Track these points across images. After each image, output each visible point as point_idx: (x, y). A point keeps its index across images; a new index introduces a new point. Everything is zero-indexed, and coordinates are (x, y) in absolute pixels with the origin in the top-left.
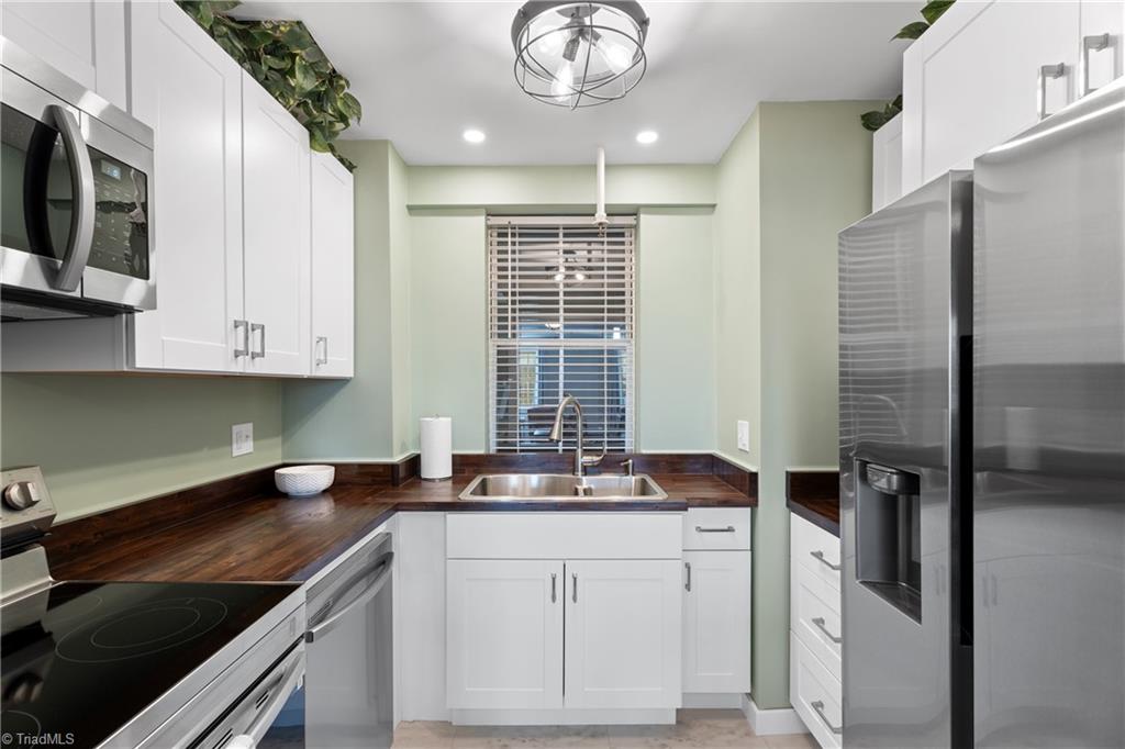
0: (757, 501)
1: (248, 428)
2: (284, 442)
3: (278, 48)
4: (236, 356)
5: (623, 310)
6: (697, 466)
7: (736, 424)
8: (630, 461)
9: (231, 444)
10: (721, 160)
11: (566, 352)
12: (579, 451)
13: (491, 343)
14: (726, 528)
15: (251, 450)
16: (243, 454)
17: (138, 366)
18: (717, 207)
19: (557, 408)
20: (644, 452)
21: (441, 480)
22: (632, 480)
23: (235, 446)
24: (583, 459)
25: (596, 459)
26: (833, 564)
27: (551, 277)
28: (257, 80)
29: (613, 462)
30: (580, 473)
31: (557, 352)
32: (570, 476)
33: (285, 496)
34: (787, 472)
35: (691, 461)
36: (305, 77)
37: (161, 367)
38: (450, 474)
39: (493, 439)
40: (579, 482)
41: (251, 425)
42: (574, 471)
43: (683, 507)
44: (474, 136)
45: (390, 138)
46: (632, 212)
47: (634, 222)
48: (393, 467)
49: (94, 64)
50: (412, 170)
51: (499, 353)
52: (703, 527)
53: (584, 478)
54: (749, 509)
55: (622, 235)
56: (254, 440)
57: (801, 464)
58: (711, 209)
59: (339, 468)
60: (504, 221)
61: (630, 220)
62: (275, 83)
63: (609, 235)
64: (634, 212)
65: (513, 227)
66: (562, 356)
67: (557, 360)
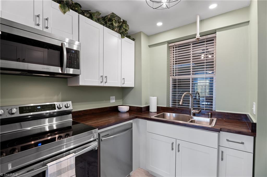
0: (256, 134)
1: (114, 97)
2: (122, 101)
3: (110, 20)
4: (101, 83)
5: (213, 65)
7: (253, 103)
8: (210, 113)
9: (110, 100)
10: (250, 5)
11: (192, 79)
12: (192, 108)
13: (170, 77)
14: (241, 142)
15: (115, 102)
16: (113, 102)
17: (80, 84)
18: (250, 22)
19: (182, 95)
20: (217, 111)
21: (154, 112)
23: (111, 101)
24: (193, 111)
25: (197, 111)
28: (107, 27)
30: (192, 115)
32: (189, 115)
33: (119, 112)
36: (116, 24)
37: (84, 85)
38: (156, 111)
39: (171, 103)
40: (191, 117)
41: (115, 97)
42: (190, 114)
44: (160, 24)
45: (141, 31)
47: (214, 36)
48: (141, 108)
49: (72, 34)
50: (149, 37)
51: (173, 80)
52: (230, 140)
56: (115, 100)
58: (248, 23)
59: (130, 107)
60: (173, 44)
62: (111, 27)
63: (207, 41)
64: (214, 32)
65: (176, 45)
66: (191, 80)
67: (190, 82)
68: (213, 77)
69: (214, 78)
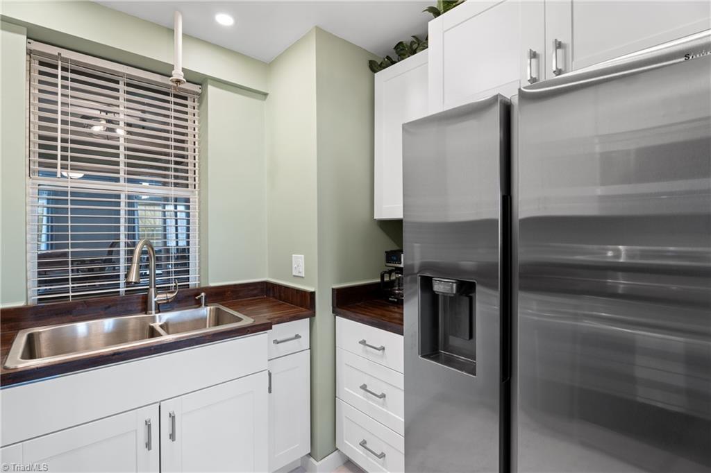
0: (315, 312)
6: (255, 292)
7: (292, 257)
8: (203, 294)
10: (273, 62)
12: (153, 290)
14: (294, 336)
18: (268, 96)
22: (206, 311)
24: (155, 298)
25: (170, 296)
26: (378, 347)
27: (90, 126)
29: (188, 298)
30: (154, 311)
31: (118, 196)
32: (142, 314)
34: (333, 289)
35: (251, 288)
39: (34, 289)
40: (153, 319)
43: (266, 327)
46: (200, 82)
47: (200, 91)
52: (279, 340)
53: (157, 315)
54: (308, 319)
55: (185, 98)
57: (340, 282)
58: (264, 96)
60: (51, 50)
61: (196, 88)
64: (204, 82)
65: (65, 60)
66: (123, 200)
67: (118, 204)
68: (189, 199)
69: (191, 200)
